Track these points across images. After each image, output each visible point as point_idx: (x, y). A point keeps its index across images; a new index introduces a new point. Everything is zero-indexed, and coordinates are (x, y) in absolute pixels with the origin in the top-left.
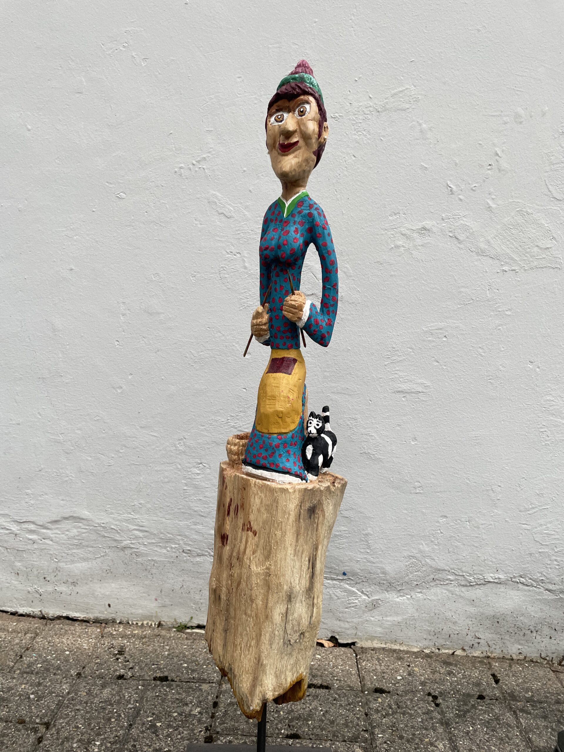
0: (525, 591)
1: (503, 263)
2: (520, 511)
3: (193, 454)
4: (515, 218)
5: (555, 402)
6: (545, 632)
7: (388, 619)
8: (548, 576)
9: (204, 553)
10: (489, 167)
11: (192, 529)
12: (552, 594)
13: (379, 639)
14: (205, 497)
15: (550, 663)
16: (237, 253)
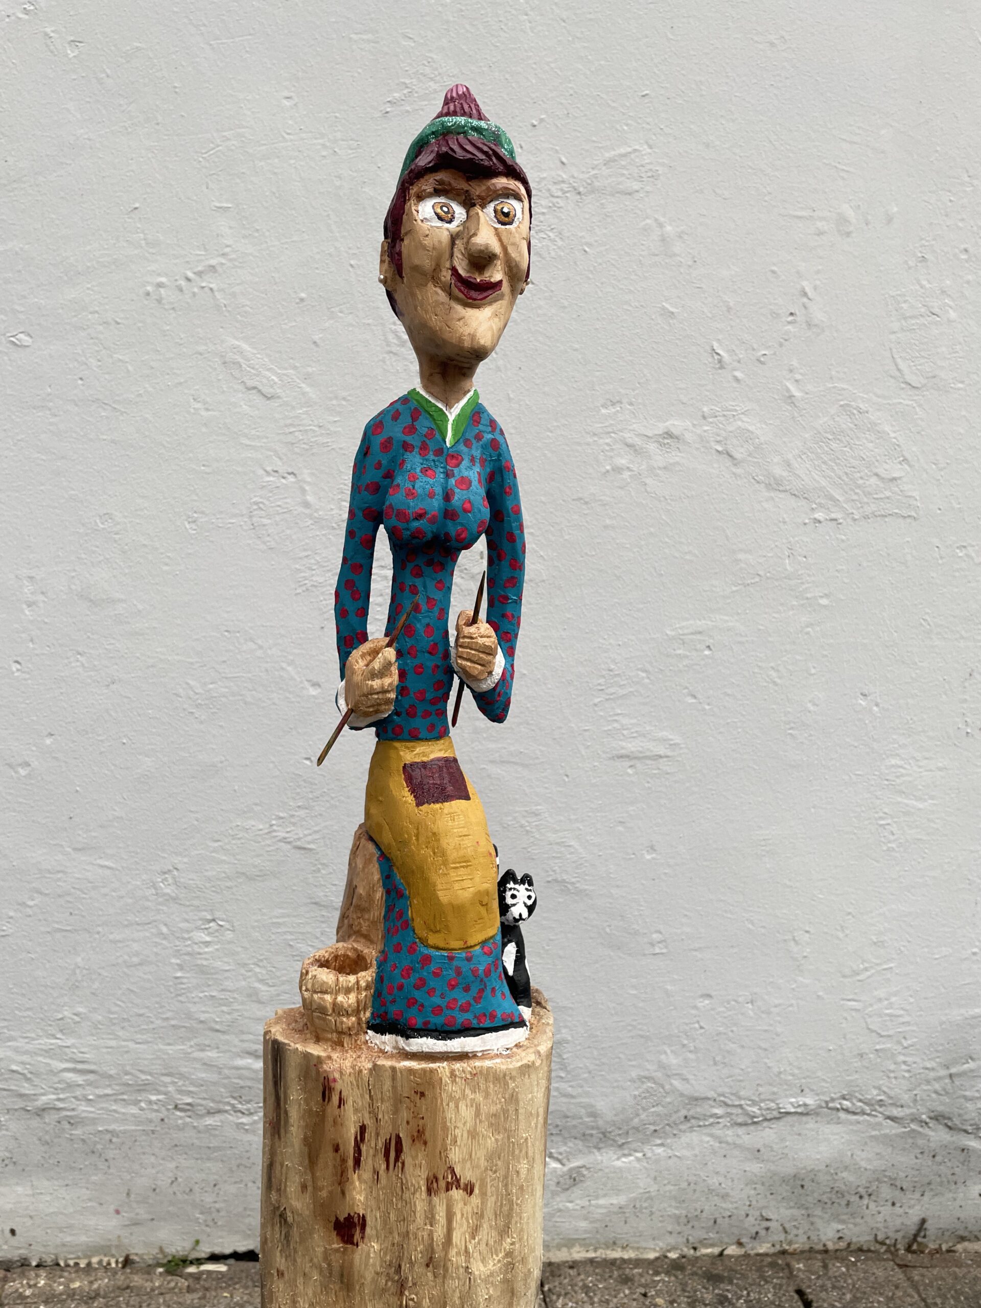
0: (851, 1123)
1: (814, 506)
2: (844, 976)
3: (196, 903)
4: (837, 419)
5: (905, 768)
6: (883, 1195)
7: (601, 1202)
8: (892, 1093)
9: (221, 1106)
10: (790, 318)
11: (195, 1059)
12: (896, 1125)
13: (584, 1244)
14: (223, 990)
15: (892, 1250)
16: (289, 474)
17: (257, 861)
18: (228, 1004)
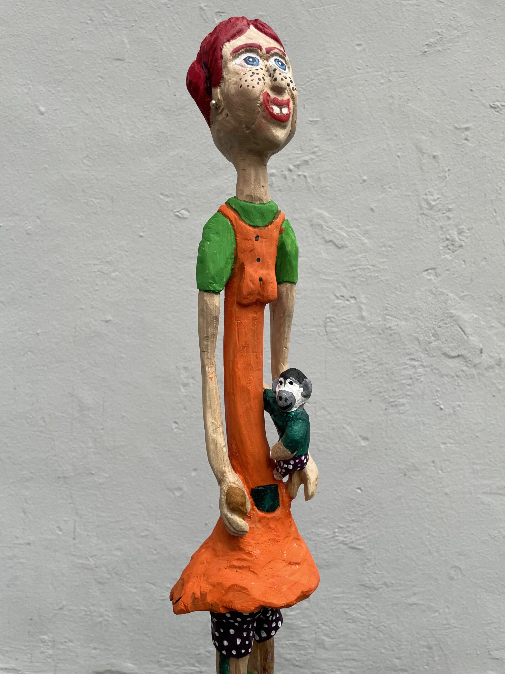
16: (351, 297)
17: (325, 556)
18: (305, 649)
